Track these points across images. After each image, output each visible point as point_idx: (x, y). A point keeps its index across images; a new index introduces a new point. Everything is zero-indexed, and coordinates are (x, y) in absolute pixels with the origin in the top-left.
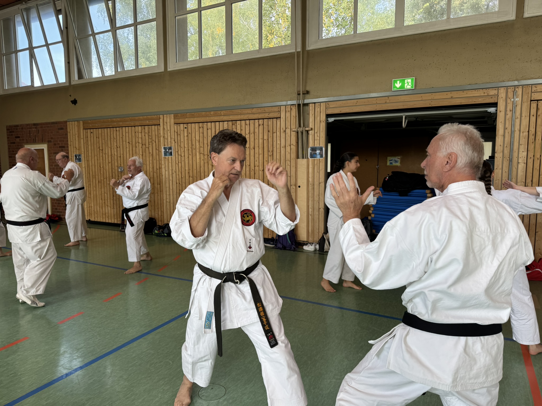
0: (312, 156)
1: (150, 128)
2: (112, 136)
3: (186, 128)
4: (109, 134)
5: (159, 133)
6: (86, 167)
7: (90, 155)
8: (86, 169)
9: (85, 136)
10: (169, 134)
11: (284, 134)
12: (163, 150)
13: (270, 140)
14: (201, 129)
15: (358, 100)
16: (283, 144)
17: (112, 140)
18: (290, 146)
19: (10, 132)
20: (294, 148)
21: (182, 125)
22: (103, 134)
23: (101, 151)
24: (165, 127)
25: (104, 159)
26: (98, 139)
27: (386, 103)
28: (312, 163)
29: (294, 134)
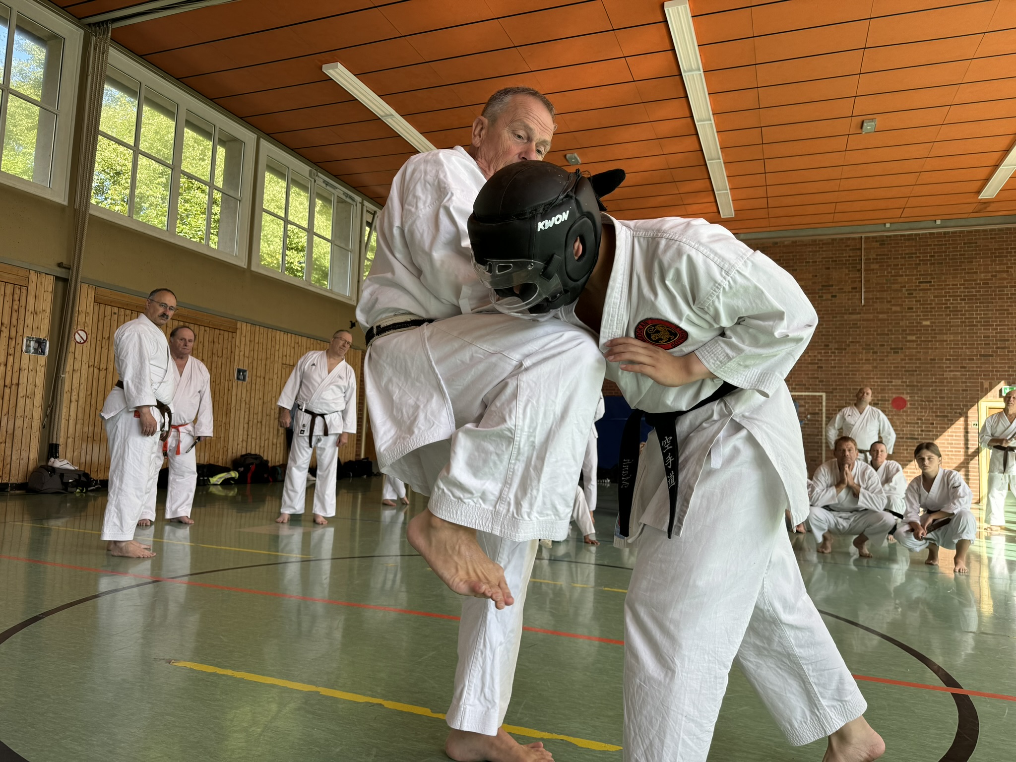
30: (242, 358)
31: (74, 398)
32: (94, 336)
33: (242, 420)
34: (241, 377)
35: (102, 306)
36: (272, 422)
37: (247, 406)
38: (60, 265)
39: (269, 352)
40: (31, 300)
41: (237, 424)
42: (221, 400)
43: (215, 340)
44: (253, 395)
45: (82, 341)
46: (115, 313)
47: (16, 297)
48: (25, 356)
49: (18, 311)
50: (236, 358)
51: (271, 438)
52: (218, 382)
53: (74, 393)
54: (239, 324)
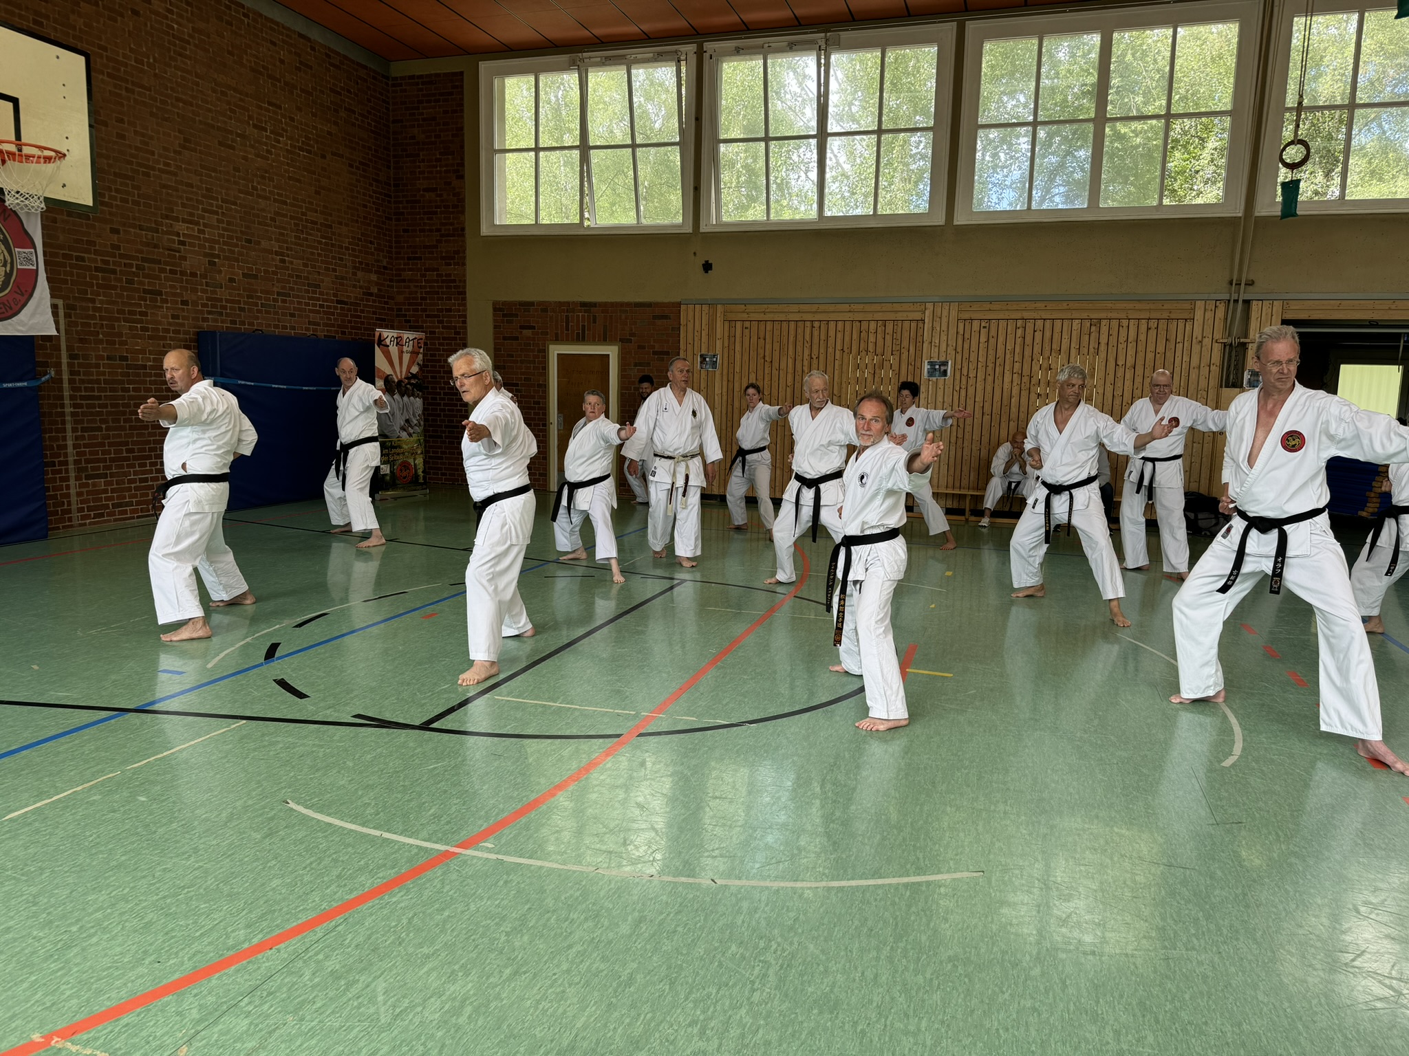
0: (1250, 385)
1: (900, 325)
2: (800, 337)
3: (984, 327)
4: (792, 333)
5: (920, 334)
6: (724, 394)
7: (737, 369)
8: (725, 398)
9: (726, 334)
10: (944, 338)
11: (1199, 347)
12: (926, 367)
13: (1170, 355)
14: (1019, 332)
15: (1343, 302)
17: (799, 344)
18: (1209, 366)
19: (504, 316)
20: (1215, 370)
21: (976, 324)
22: (777, 333)
23: (767, 365)
24: (937, 325)
25: (775, 378)
26: (762, 341)
27: (1390, 309)
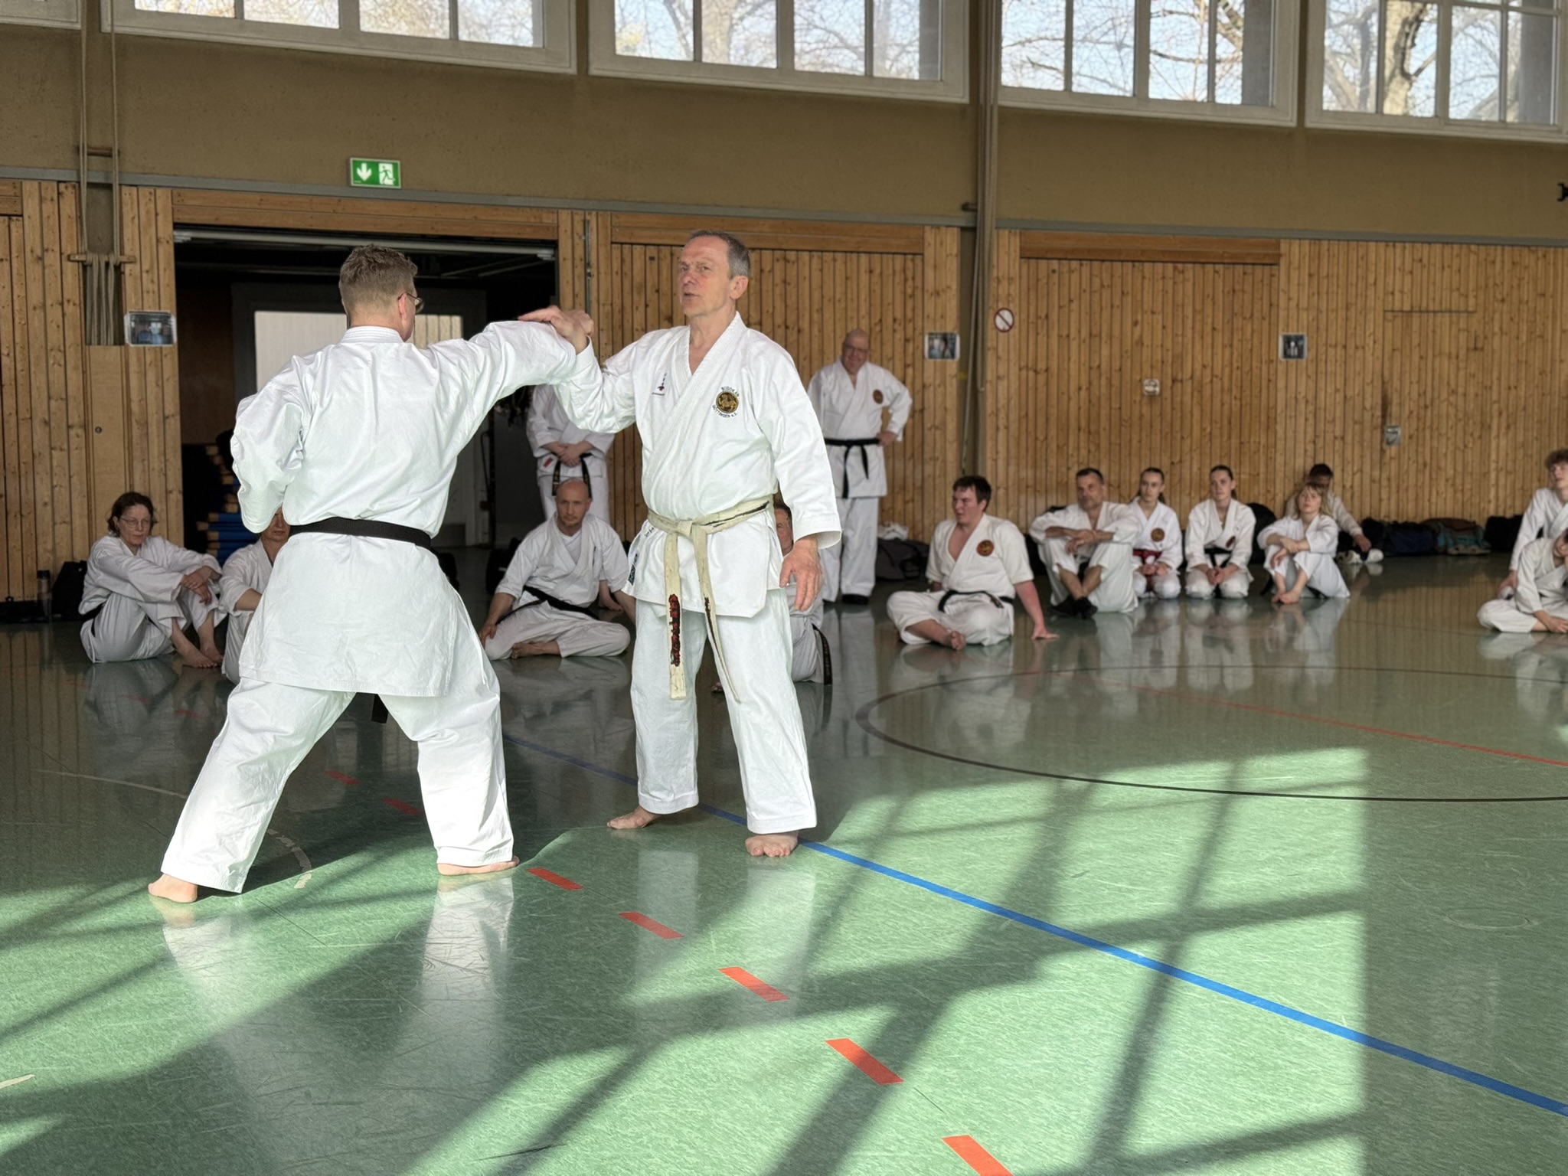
0: (136, 338)
11: (38, 268)
15: (265, 197)
16: (35, 297)
18: (62, 304)
20: (73, 311)
27: (334, 212)
28: (139, 359)
29: (72, 271)
30: (1293, 312)
31: (1002, 422)
32: (1024, 316)
33: (1301, 436)
34: (1294, 351)
35: (1033, 262)
36: (1367, 435)
37: (1311, 408)
38: (965, 207)
39: (1353, 290)
40: (930, 273)
41: (1290, 444)
42: (1255, 402)
43: (1237, 287)
44: (1322, 384)
45: (1007, 328)
46: (1054, 271)
47: (909, 274)
48: (929, 363)
49: (912, 296)
50: (1282, 314)
51: (1367, 468)
52: (1246, 368)
53: (1002, 415)
54: (1284, 247)
